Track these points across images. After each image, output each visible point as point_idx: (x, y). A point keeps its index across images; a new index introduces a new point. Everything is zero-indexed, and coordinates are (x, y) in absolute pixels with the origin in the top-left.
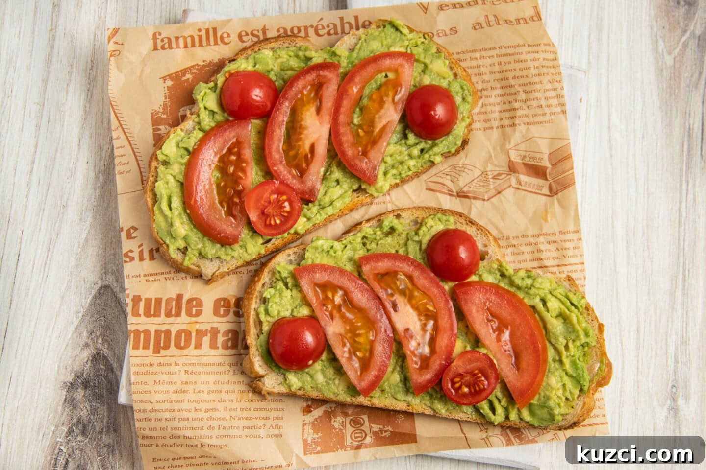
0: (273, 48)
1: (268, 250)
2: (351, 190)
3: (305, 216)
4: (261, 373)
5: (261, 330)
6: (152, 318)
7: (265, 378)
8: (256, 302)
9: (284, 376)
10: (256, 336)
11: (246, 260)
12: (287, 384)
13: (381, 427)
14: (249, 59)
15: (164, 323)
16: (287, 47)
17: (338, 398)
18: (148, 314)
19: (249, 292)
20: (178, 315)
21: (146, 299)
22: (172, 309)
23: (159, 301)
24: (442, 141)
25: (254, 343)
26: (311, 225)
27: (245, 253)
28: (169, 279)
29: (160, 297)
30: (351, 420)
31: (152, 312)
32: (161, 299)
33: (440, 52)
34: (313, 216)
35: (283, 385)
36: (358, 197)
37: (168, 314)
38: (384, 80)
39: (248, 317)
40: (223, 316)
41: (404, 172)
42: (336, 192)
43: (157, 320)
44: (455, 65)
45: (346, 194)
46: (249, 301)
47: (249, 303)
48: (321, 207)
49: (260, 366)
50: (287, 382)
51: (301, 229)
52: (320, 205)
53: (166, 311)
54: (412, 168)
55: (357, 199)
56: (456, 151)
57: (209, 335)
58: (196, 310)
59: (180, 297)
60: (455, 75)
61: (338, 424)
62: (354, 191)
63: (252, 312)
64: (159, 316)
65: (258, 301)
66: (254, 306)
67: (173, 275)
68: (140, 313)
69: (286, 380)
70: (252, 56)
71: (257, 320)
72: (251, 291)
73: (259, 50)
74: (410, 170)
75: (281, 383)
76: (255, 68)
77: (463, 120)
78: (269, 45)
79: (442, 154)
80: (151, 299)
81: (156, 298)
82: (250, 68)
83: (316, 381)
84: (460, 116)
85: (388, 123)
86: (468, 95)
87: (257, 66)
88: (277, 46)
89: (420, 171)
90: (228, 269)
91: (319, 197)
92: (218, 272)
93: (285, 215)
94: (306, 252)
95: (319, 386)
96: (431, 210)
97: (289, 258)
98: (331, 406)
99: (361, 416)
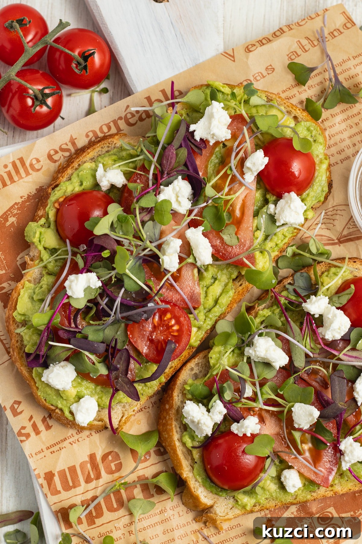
0: (94, 158)
1: (168, 375)
2: (231, 281)
3: (195, 326)
4: (208, 504)
5: (193, 459)
6: (73, 489)
7: (215, 507)
8: (177, 432)
9: (234, 498)
10: (190, 467)
11: (150, 395)
12: (239, 505)
13: (352, 513)
14: (72, 179)
15: (88, 491)
16: (107, 152)
17: (298, 499)
18: (67, 487)
19: (164, 424)
20: (98, 476)
21: (58, 472)
22: (89, 473)
23: (72, 469)
24: (308, 195)
25: (191, 475)
26: (204, 333)
27: (144, 388)
28: (75, 443)
29: (73, 465)
31: (71, 484)
32: (74, 466)
33: (272, 100)
34: (202, 323)
35: (236, 507)
36: (241, 285)
37: (88, 480)
38: (223, 150)
39: (175, 451)
40: (146, 460)
41: (280, 241)
42: (216, 289)
43: (79, 490)
44: (292, 108)
45: (228, 287)
46: (168, 433)
47: (169, 435)
48: (207, 310)
49: (206, 497)
50: (240, 503)
51: (196, 341)
52: (205, 309)
53: (84, 477)
54: (287, 234)
55: (241, 288)
56: (325, 198)
57: (138, 486)
58: (115, 465)
59: (92, 457)
60: (295, 118)
62: (234, 280)
63: (177, 444)
64: (80, 485)
65: (178, 429)
66: (176, 437)
67: (76, 437)
68: (58, 489)
69: (237, 501)
70: (75, 175)
71: (184, 450)
72: (167, 422)
73: (79, 165)
74: (285, 237)
75: (233, 507)
76: (83, 187)
77: (321, 162)
78: (87, 156)
79: (312, 207)
80: (64, 470)
81: (68, 468)
82: (78, 189)
83: (268, 491)
84: (317, 161)
85: (246, 197)
86: (317, 135)
87: (84, 184)
88: (96, 154)
89: (295, 234)
90: (134, 410)
91: (202, 300)
92: (124, 418)
93: (176, 334)
94: (210, 359)
95: (274, 495)
96: (322, 266)
97: (193, 372)
98: (292, 511)
99: (327, 510)
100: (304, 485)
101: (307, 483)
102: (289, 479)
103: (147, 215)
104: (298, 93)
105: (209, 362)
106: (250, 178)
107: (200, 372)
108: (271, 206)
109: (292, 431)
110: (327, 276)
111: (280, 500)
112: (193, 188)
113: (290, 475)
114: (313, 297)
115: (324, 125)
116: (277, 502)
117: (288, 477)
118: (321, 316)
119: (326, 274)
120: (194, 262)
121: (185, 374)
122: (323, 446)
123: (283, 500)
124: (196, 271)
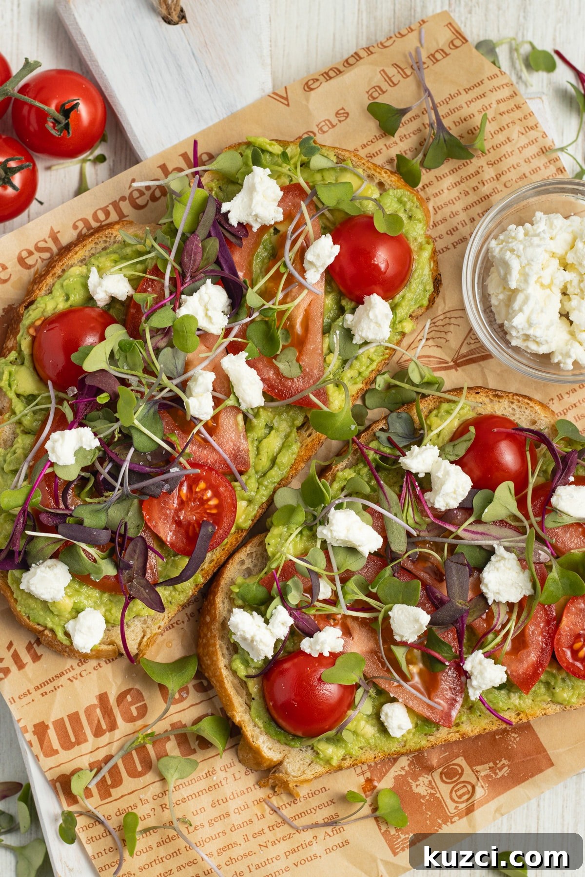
0: (84, 259)
1: (207, 573)
2: (295, 430)
3: (243, 499)
4: (275, 759)
5: (249, 694)
6: (76, 747)
7: (285, 763)
8: (223, 655)
9: (312, 748)
10: (245, 706)
11: (181, 603)
12: (321, 759)
13: (491, 764)
14: (54, 292)
15: (98, 748)
16: (104, 249)
17: (407, 747)
18: (67, 745)
19: (205, 645)
20: (113, 727)
21: (55, 723)
22: (99, 721)
23: (74, 718)
24: (403, 297)
25: (246, 718)
26: (257, 508)
27: (173, 593)
28: (76, 679)
29: (74, 710)
30: (441, 774)
31: (73, 740)
32: (77, 713)
33: (344, 160)
34: (253, 494)
35: (317, 763)
36: (310, 435)
37: (98, 732)
38: (274, 238)
39: (221, 683)
40: (182, 699)
41: (364, 368)
42: (273, 443)
43: (86, 747)
44: (375, 170)
45: (289, 439)
46: (211, 658)
47: (212, 661)
48: (260, 474)
49: (270, 749)
50: (321, 756)
51: (245, 521)
52: (257, 472)
53: (91, 729)
54: (374, 358)
55: (309, 439)
56: (429, 301)
57: (172, 737)
58: (136, 708)
59: (103, 699)
60: (381, 185)
61: (424, 788)
62: (299, 429)
63: (225, 673)
64: (86, 740)
65: (225, 651)
66: (222, 662)
67: (78, 670)
68: (55, 748)
69: (317, 753)
70: (57, 286)
71: (236, 681)
72: (208, 641)
73: (64, 271)
74: (372, 361)
75: (312, 762)
76: (70, 303)
77: (421, 248)
78: (75, 256)
79: (411, 316)
80: (62, 719)
81: (68, 716)
82: (62, 306)
83: (363, 736)
84: (414, 246)
85: (310, 305)
86: (414, 209)
87: (72, 298)
88: (87, 254)
89: (387, 356)
90: (159, 627)
91: (252, 460)
92: (145, 639)
93: (214, 511)
94: (267, 547)
95: (372, 741)
96: (429, 402)
97: (245, 567)
98: (403, 765)
99: (453, 762)
100: (416, 726)
101: (419, 722)
102: (391, 717)
103: (162, 339)
104: (385, 148)
105: (266, 551)
106: (314, 277)
107: (255, 566)
108: (349, 317)
109: (392, 647)
110: (437, 416)
111: (381, 749)
112: (230, 295)
113: (393, 710)
114: (415, 448)
115: (426, 193)
116: (376, 752)
117: (390, 714)
118: (428, 475)
119: (435, 412)
120: (237, 405)
121: (232, 569)
122: (439, 667)
123: (386, 749)
124: (240, 417)
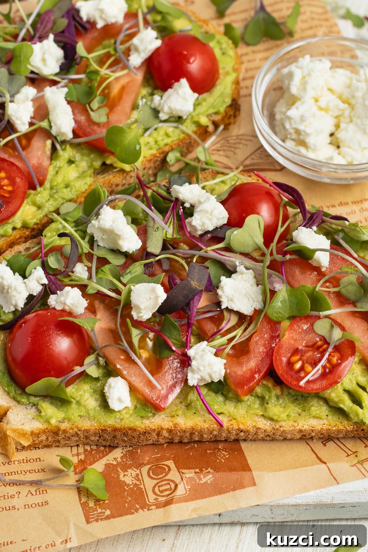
7: (10, 413)
9: (36, 407)
12: (41, 417)
13: (197, 470)
17: (123, 423)
26: (44, 214)
30: (149, 469)
35: (37, 420)
36: (103, 177)
41: (161, 139)
45: (85, 175)
50: (43, 414)
51: (31, 219)
54: (171, 135)
61: (131, 478)
62: (96, 171)
69: (41, 412)
74: (168, 137)
75: (33, 418)
77: (227, 73)
83: (85, 407)
85: (127, 84)
91: (49, 177)
93: (7, 195)
94: (43, 237)
95: (92, 413)
96: (208, 174)
98: (116, 456)
100: (136, 407)
101: (138, 406)
102: (114, 388)
106: (136, 60)
108: (157, 98)
109: (129, 324)
111: (98, 420)
112: (66, 57)
113: (117, 382)
116: (93, 422)
117: (113, 385)
120: (48, 128)
122: (166, 353)
123: (102, 422)
124: (49, 142)
